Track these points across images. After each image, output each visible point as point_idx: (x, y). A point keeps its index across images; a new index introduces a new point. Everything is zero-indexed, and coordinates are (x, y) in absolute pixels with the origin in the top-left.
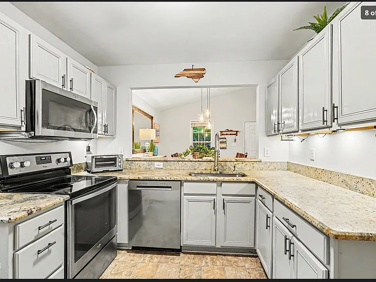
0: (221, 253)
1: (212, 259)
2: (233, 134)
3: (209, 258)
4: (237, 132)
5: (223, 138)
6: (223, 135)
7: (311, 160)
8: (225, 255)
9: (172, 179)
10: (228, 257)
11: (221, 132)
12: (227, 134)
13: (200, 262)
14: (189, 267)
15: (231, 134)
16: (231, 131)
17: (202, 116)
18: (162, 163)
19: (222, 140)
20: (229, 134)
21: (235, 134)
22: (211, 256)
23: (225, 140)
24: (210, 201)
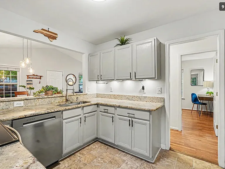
0: (81, 148)
1: (80, 153)
2: (38, 78)
3: (77, 154)
4: (41, 76)
5: (29, 81)
6: (29, 78)
7: (111, 92)
8: (83, 148)
9: (56, 110)
10: (86, 148)
11: (28, 76)
12: (33, 78)
13: (75, 158)
14: (73, 165)
15: (36, 78)
16: (37, 76)
17: (23, 63)
18: (22, 102)
19: (29, 82)
20: (34, 78)
21: (39, 78)
22: (78, 153)
23: (31, 82)
24: (78, 120)
